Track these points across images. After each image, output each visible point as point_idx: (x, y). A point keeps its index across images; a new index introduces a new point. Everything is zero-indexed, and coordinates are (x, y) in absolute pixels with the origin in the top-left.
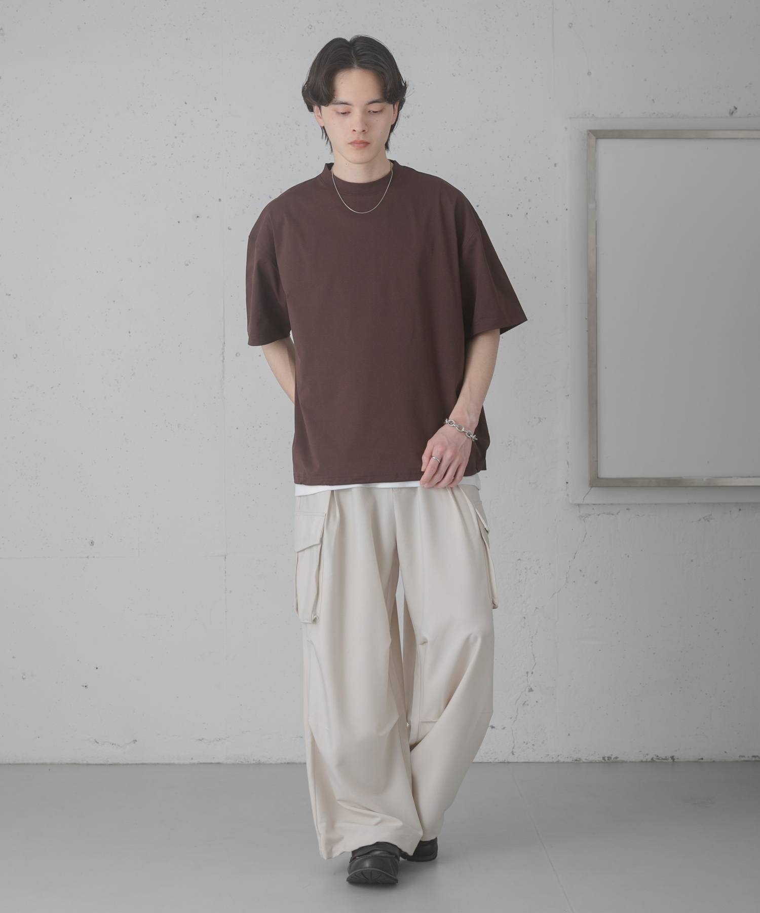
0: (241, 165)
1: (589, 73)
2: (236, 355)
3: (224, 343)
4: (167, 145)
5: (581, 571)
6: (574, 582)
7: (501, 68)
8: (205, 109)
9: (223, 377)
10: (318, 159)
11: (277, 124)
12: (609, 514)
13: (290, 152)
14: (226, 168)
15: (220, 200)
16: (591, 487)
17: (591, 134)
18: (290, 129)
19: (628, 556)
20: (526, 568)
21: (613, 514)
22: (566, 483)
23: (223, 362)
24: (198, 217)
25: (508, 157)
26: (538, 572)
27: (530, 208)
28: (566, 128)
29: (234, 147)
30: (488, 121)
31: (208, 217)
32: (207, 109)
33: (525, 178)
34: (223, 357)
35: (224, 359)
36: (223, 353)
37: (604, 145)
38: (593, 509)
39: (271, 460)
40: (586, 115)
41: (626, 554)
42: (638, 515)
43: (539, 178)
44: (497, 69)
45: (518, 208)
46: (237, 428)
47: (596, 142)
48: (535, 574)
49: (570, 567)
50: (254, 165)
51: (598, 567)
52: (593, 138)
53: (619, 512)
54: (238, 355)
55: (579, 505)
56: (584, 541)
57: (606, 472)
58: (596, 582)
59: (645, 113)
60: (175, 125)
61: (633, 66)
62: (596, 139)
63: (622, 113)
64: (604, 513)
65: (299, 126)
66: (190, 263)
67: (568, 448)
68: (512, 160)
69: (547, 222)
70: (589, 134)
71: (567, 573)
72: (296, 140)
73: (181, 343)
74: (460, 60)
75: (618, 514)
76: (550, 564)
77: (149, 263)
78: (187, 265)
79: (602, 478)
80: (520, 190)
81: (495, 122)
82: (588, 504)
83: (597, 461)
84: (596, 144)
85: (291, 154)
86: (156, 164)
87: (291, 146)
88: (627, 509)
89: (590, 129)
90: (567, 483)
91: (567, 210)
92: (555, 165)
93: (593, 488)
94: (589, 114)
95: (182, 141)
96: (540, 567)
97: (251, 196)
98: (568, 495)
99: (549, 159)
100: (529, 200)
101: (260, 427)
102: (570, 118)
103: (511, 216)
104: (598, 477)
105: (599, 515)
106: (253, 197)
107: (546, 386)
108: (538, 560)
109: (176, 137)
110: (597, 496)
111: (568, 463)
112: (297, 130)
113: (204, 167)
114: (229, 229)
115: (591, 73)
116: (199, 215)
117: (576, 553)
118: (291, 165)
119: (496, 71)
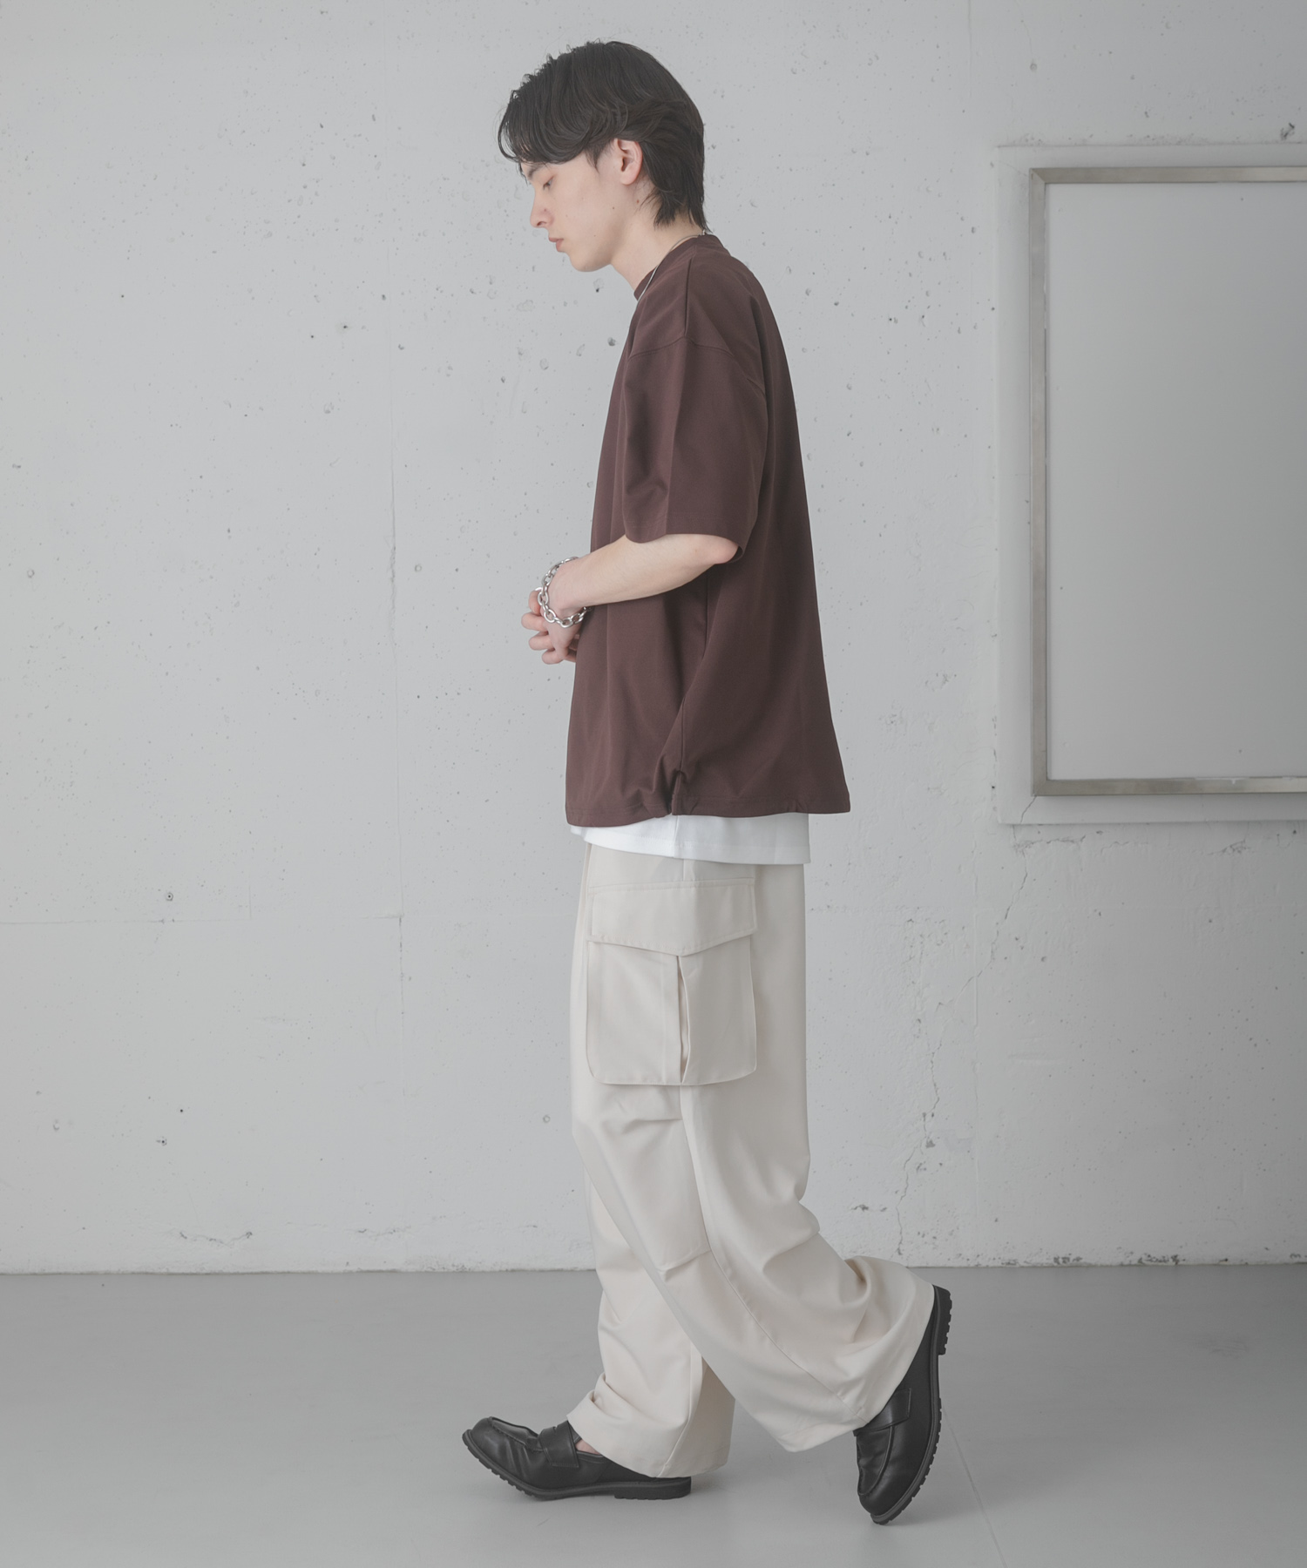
0: (419, 235)
1: (1033, 66)
2: (416, 569)
3: (395, 548)
4: (289, 201)
5: (1017, 939)
6: (1006, 958)
7: (878, 58)
8: (355, 136)
9: (394, 607)
11: (483, 161)
12: (1068, 841)
13: (506, 211)
14: (394, 240)
15: (384, 296)
16: (1036, 796)
17: (1036, 176)
19: (1100, 914)
20: (921, 936)
21: (1072, 841)
22: (991, 788)
23: (392, 581)
24: (345, 327)
25: (890, 217)
26: (942, 941)
27: (929, 307)
28: (992, 165)
29: (408, 203)
30: (854, 152)
31: (363, 327)
32: (360, 135)
33: (919, 254)
34: (393, 572)
35: (394, 576)
36: (392, 566)
37: (1060, 195)
38: (1039, 833)
39: (477, 751)
40: (1027, 141)
41: (1095, 911)
42: (1116, 842)
43: (944, 254)
44: (870, 59)
45: (906, 307)
46: (419, 697)
47: (1045, 189)
48: (938, 945)
49: (998, 933)
50: (444, 234)
51: (1046, 933)
52: (1041, 183)
53: (1084, 837)
54: (418, 568)
55: (1013, 826)
56: (1022, 888)
57: (1061, 770)
58: (1043, 959)
59: (1131, 136)
60: (304, 165)
61: (1111, 53)
62: (1046, 184)
63: (1091, 136)
64: (1058, 840)
66: (333, 409)
67: (995, 727)
69: (959, 331)
70: (1032, 175)
71: (994, 943)
72: (517, 189)
73: (319, 549)
74: (804, 45)
75: (1081, 840)
76: (963, 928)
77: (261, 409)
78: (328, 412)
79: (1054, 781)
80: (910, 275)
81: (867, 154)
82: (1030, 825)
83: (1046, 751)
84: (1045, 194)
85: (507, 215)
86: (270, 234)
87: (508, 200)
88: (1098, 832)
89: (1034, 166)
90: (993, 787)
91: (993, 309)
92: (973, 230)
93: (1038, 797)
94: (1033, 139)
95: (316, 194)
96: (946, 934)
97: (437, 289)
98: (994, 809)
99: (962, 219)
100: (927, 294)
101: (459, 694)
102: (999, 147)
103: (896, 321)
104: (1047, 779)
105: (1048, 842)
106: (441, 292)
107: (956, 619)
108: (943, 921)
109: (305, 187)
110: (1047, 811)
111: (995, 753)
113: (355, 239)
114: (401, 348)
115: (1036, 65)
116: (347, 325)
117: (1008, 909)
118: (508, 235)
119: (869, 64)
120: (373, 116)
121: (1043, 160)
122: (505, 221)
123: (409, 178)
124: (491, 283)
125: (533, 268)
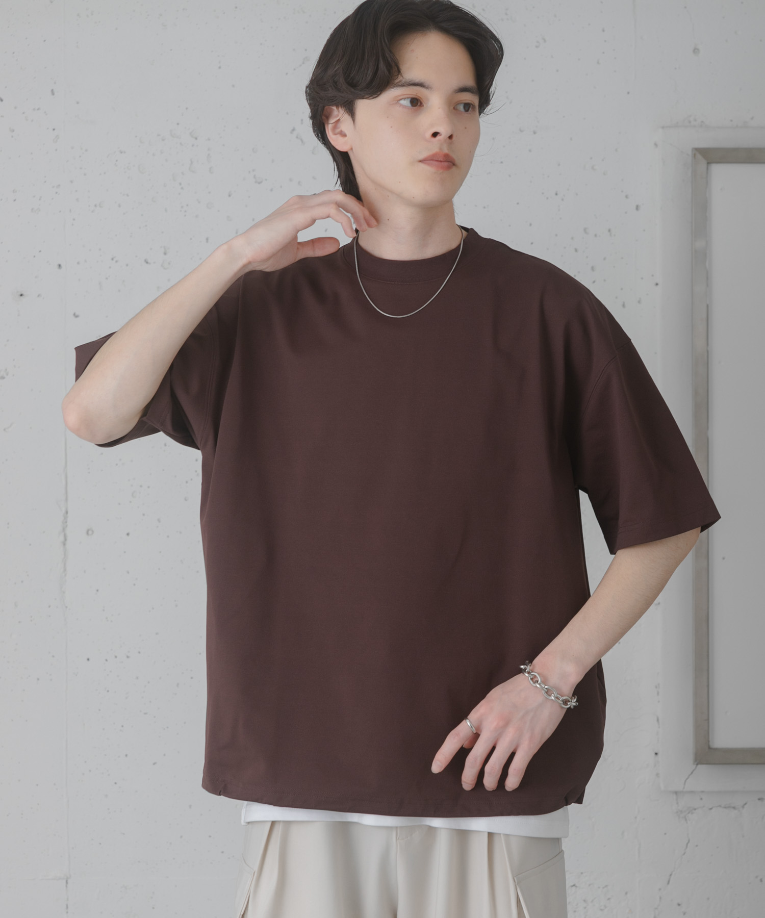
0: (96, 206)
1: (696, 51)
2: (87, 533)
3: (67, 512)
5: (679, 905)
7: (545, 41)
8: (34, 109)
9: (65, 570)
10: (230, 196)
11: (159, 135)
12: (729, 807)
13: (180, 184)
14: (70, 211)
15: (60, 266)
16: (697, 764)
17: (699, 156)
18: (181, 144)
19: (761, 880)
20: (585, 901)
21: (734, 808)
22: (654, 755)
23: (64, 544)
24: (21, 295)
25: (556, 194)
27: (594, 282)
28: (656, 145)
29: (85, 175)
30: (521, 131)
31: (39, 296)
32: (38, 109)
33: (585, 230)
34: (65, 536)
35: (66, 540)
36: (64, 529)
37: (721, 173)
38: (701, 799)
39: (145, 714)
40: (690, 122)
41: (757, 877)
43: (609, 231)
44: (538, 42)
46: (88, 659)
47: (707, 169)
48: (602, 910)
49: (660, 898)
50: (119, 206)
51: (708, 899)
52: (703, 163)
53: (745, 804)
54: (90, 532)
55: (676, 793)
56: (684, 854)
57: (723, 738)
62: (708, 163)
63: (752, 118)
64: (720, 806)
65: (196, 139)
66: (7, 374)
67: (658, 694)
68: (563, 200)
69: (624, 306)
70: (695, 155)
71: (656, 909)
72: (192, 162)
75: (743, 807)
76: (626, 893)
79: (716, 749)
80: (576, 250)
81: (535, 133)
82: (692, 792)
83: (708, 720)
84: (707, 173)
85: (182, 188)
87: (183, 173)
88: (759, 799)
89: (697, 146)
90: (656, 754)
91: (657, 284)
92: (637, 208)
93: (702, 768)
94: (695, 120)
96: (609, 899)
97: (112, 259)
98: (657, 775)
99: (627, 197)
100: (593, 269)
101: (128, 657)
102: (663, 128)
104: (709, 748)
105: (711, 809)
106: (117, 262)
108: (606, 886)
110: (709, 779)
111: (658, 720)
112: (193, 146)
113: (32, 209)
114: (76, 316)
115: (698, 49)
116: (23, 293)
117: (671, 875)
118: (182, 207)
119: (537, 47)
120: (52, 90)
121: (707, 141)
122: (180, 194)
123: (86, 150)
124: (165, 254)
125: (207, 239)
